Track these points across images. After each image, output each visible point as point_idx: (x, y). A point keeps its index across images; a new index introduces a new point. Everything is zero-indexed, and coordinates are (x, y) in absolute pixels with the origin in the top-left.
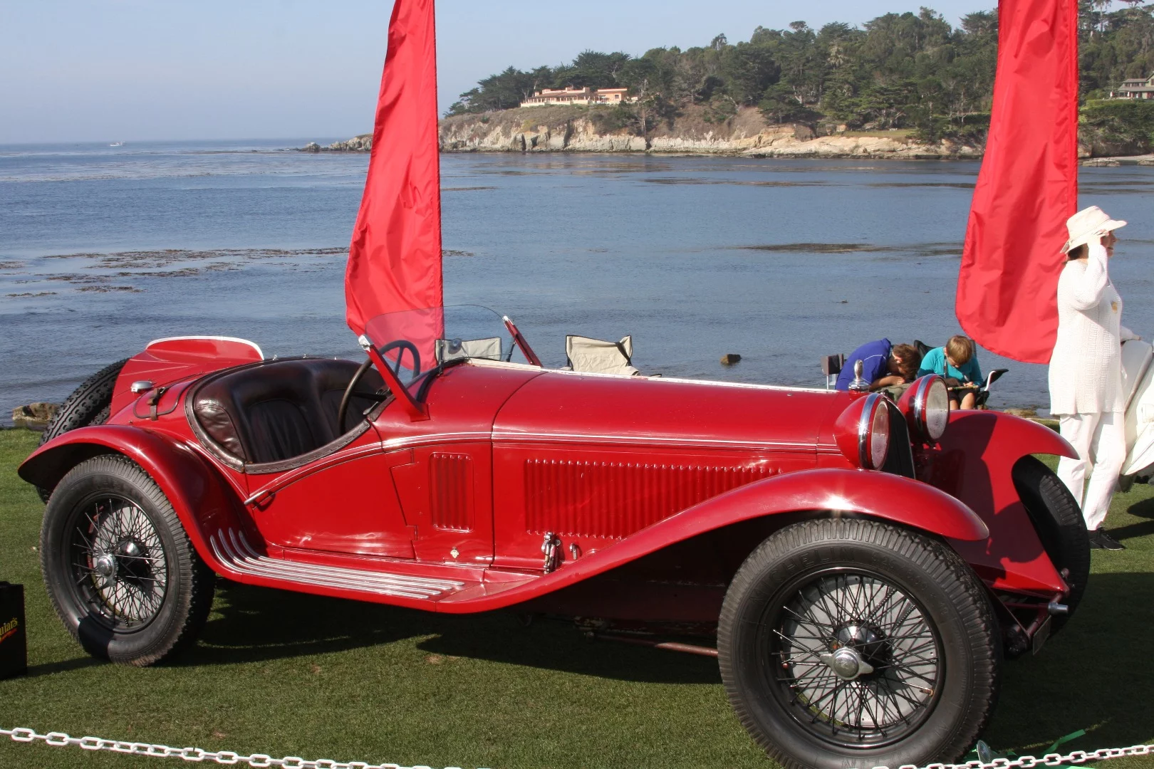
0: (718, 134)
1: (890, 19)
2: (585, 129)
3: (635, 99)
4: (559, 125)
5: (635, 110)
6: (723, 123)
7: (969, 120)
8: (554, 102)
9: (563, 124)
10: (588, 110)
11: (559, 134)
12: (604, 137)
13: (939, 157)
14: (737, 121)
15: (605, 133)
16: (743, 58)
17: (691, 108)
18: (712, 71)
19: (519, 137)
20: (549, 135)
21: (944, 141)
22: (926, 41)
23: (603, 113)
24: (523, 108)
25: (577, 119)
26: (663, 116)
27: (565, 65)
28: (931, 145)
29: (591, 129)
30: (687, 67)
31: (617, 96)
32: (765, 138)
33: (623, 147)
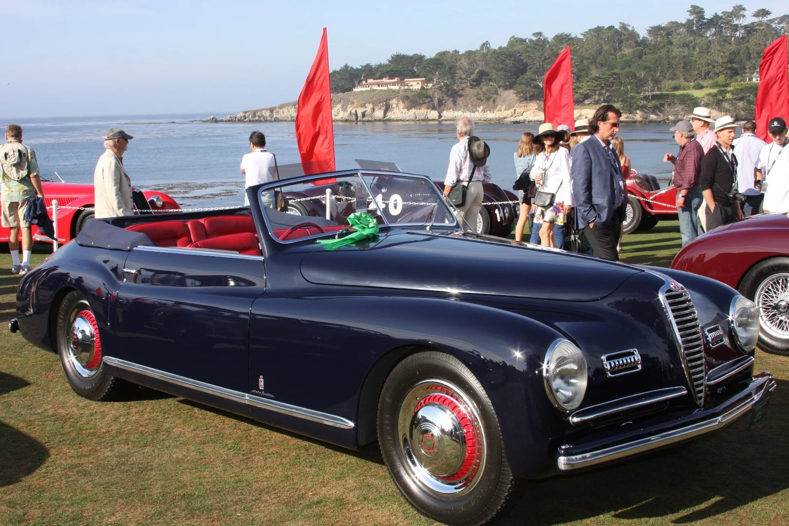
0: (486, 108)
1: (599, 30)
2: (397, 105)
3: (430, 85)
4: (380, 103)
5: (431, 92)
6: (490, 100)
7: (655, 97)
8: (375, 88)
9: (382, 102)
10: (399, 93)
11: (380, 109)
12: (410, 111)
13: (635, 122)
14: (499, 99)
15: (411, 108)
16: (502, 57)
17: (469, 91)
18: (481, 67)
19: (353, 111)
20: (373, 110)
21: (638, 111)
22: (624, 45)
23: (410, 94)
24: (355, 92)
25: (392, 98)
26: (449, 96)
27: (382, 63)
28: (630, 114)
29: (401, 105)
30: (465, 64)
31: (418, 83)
32: (518, 110)
33: (423, 117)
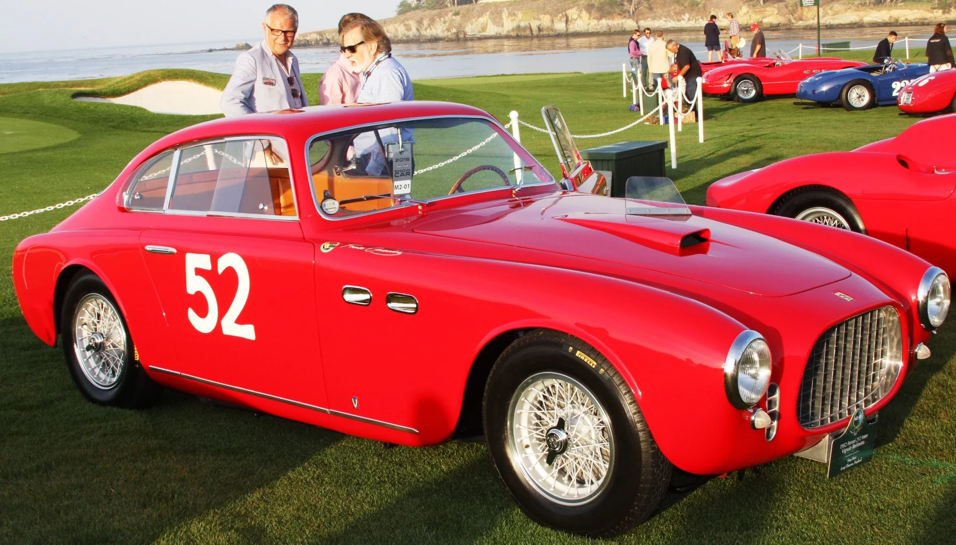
0: (697, 16)
2: (579, 16)
4: (560, 13)
6: (698, 6)
9: (563, 12)
11: (560, 20)
12: (601, 21)
14: (709, 4)
15: (601, 18)
19: (527, 25)
20: (552, 21)
23: (595, 2)
29: (585, 14)
32: (754, 17)
